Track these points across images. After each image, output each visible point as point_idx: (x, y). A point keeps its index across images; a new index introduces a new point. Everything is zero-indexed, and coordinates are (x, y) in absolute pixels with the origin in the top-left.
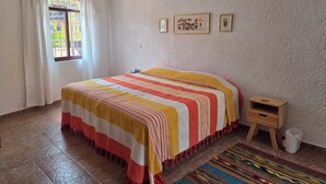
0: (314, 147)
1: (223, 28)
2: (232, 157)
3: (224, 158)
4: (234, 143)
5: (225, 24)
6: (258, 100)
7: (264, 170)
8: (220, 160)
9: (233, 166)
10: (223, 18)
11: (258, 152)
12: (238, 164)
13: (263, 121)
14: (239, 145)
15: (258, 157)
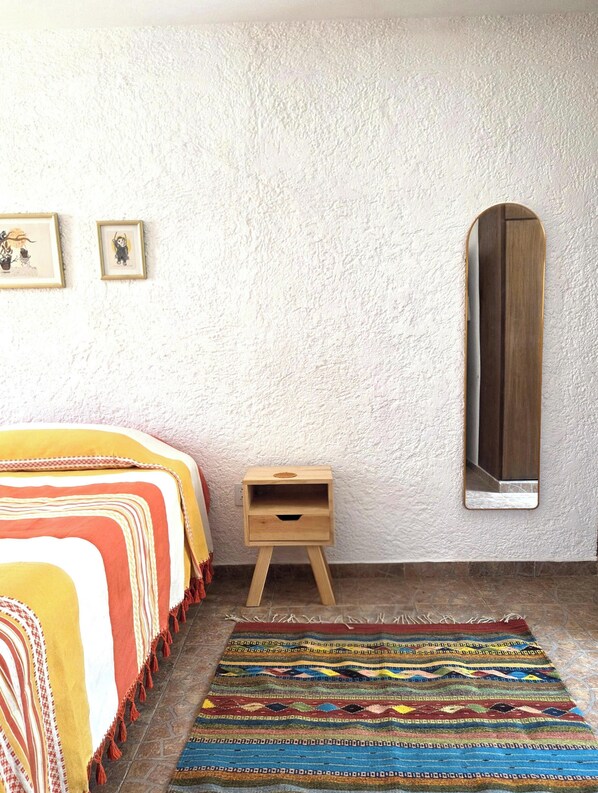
0: (397, 569)
1: (115, 268)
2: (251, 679)
3: (227, 692)
4: (226, 630)
5: (122, 254)
6: (266, 476)
7: (350, 675)
8: (224, 706)
9: (275, 708)
10: (110, 233)
11: (301, 631)
12: (280, 691)
13: (290, 535)
14: (240, 630)
15: (312, 645)
